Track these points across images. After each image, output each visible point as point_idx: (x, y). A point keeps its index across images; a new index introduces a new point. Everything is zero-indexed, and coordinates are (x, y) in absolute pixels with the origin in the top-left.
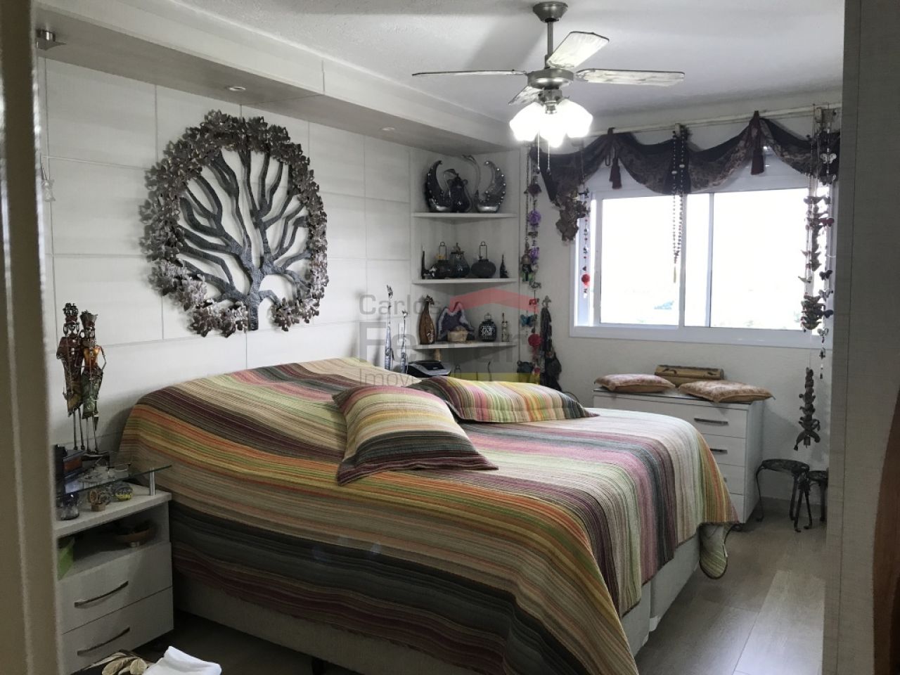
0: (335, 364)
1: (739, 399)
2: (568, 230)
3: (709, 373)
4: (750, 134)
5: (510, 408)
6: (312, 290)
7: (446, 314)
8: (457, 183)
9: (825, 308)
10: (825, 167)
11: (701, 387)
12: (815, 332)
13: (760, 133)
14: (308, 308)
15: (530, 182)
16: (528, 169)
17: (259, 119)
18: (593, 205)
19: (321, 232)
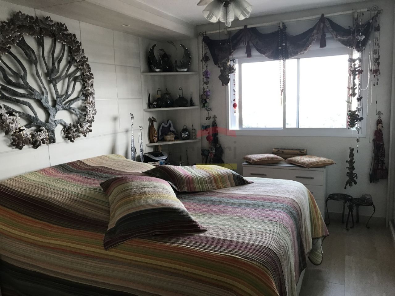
0: (103, 159)
1: (319, 166)
2: (225, 80)
3: (300, 152)
4: (319, 26)
5: (206, 183)
6: (87, 118)
7: (163, 126)
8: (165, 56)
9: (359, 117)
10: (358, 43)
11: (299, 160)
12: (354, 129)
13: (324, 25)
14: (85, 128)
15: (204, 54)
16: (202, 48)
17: (47, 18)
18: (236, 66)
19: (90, 85)
